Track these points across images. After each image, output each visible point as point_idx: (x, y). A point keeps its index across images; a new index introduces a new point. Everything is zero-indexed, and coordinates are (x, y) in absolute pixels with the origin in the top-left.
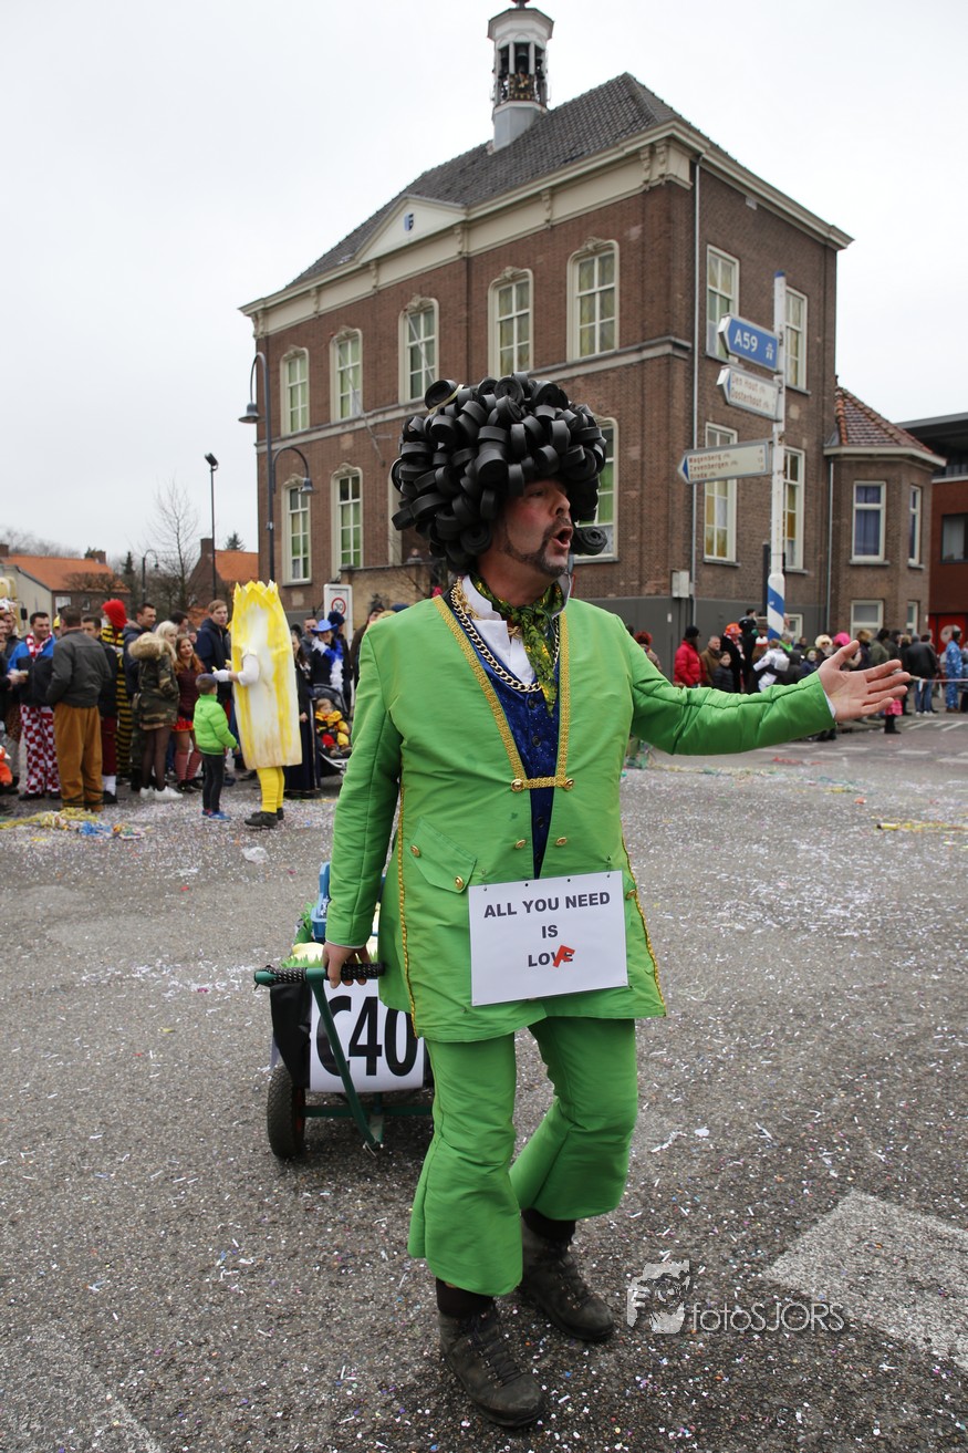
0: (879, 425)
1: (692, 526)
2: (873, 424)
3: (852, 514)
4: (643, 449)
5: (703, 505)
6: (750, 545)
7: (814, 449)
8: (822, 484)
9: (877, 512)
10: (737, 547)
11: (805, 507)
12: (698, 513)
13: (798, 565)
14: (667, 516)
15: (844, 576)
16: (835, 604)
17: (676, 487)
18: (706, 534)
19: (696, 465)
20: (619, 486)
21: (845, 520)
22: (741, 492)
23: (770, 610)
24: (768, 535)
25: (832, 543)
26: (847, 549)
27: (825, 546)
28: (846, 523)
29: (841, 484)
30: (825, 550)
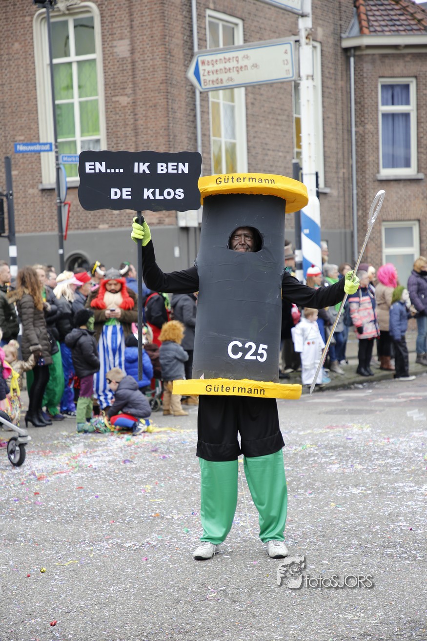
1: (196, 140)
3: (377, 119)
4: (132, 43)
5: (208, 113)
7: (331, 40)
8: (341, 83)
9: (406, 116)
11: (324, 112)
12: (203, 124)
14: (167, 128)
15: (372, 194)
16: (363, 228)
17: (175, 91)
18: (213, 149)
19: (209, 68)
20: (106, 90)
21: (369, 127)
23: (305, 240)
25: (356, 155)
26: (374, 161)
27: (348, 159)
28: (372, 130)
29: (364, 83)
30: (348, 164)
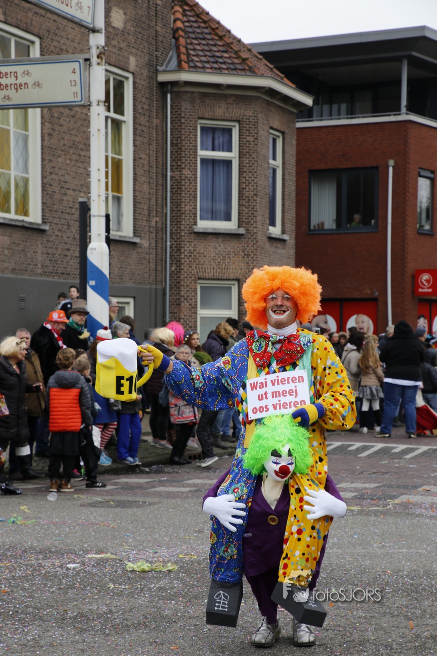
0: (228, 45)
2: (220, 43)
3: (196, 164)
6: (61, 200)
7: (145, 72)
8: (155, 121)
9: (228, 163)
10: (42, 203)
11: (134, 151)
13: (126, 230)
15: (187, 247)
16: (176, 285)
21: (186, 172)
22: (47, 124)
23: (90, 293)
24: (86, 188)
25: (171, 202)
26: (190, 211)
27: (163, 207)
28: (189, 176)
29: (181, 123)
30: (163, 212)
